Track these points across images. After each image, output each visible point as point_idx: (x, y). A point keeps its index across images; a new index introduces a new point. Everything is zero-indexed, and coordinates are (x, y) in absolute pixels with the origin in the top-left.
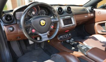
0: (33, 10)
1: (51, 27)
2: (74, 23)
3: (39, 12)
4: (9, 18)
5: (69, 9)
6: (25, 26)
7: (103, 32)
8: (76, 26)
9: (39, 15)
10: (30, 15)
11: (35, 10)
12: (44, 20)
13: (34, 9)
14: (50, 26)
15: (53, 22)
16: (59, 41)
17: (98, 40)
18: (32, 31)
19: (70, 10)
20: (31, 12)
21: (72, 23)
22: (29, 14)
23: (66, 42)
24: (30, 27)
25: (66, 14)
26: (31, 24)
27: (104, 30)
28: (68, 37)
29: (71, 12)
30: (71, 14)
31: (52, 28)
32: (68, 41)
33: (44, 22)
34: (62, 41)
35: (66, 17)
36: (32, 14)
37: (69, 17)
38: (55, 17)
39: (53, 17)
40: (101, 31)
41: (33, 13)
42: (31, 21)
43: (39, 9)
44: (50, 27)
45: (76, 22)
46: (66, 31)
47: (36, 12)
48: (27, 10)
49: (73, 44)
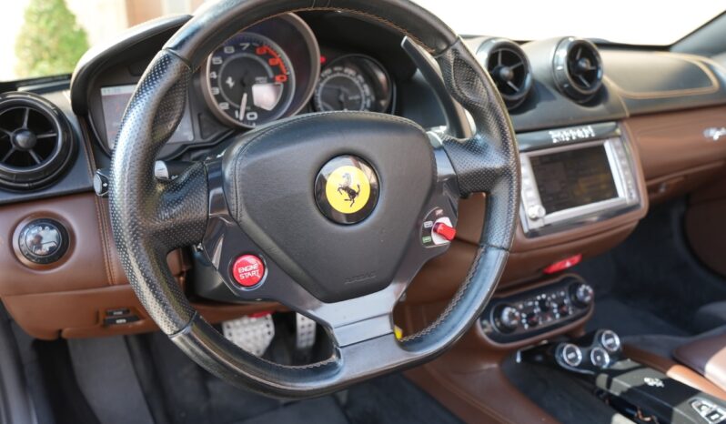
0: (264, 73)
1: (428, 232)
2: (627, 187)
3: (317, 87)
4: (21, 139)
5: (585, 64)
6: (158, 224)
8: (642, 223)
9: (312, 106)
10: (231, 111)
11: (277, 70)
12: (361, 158)
13: (269, 56)
14: (420, 218)
15: (454, 181)
16: (489, 353)
18: (227, 269)
19: (592, 76)
20: (245, 85)
21: (615, 194)
22: (222, 107)
23: (553, 365)
24: (207, 229)
25: (562, 105)
26: (220, 203)
28: (564, 314)
29: (601, 95)
30: (600, 108)
31: (438, 240)
32: (572, 356)
33: (361, 178)
34: (512, 352)
35: (556, 135)
36: (252, 106)
37: (586, 132)
38: (461, 134)
39: (443, 129)
41: (264, 94)
42: (228, 171)
43: (318, 57)
44: (418, 231)
45: (647, 179)
46: (557, 266)
47: (287, 85)
48: (184, 52)
49: (630, 392)
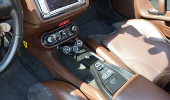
7: (151, 13)
17: (141, 35)
27: (154, 10)
28: (68, 35)
32: (67, 50)
40: (147, 12)
